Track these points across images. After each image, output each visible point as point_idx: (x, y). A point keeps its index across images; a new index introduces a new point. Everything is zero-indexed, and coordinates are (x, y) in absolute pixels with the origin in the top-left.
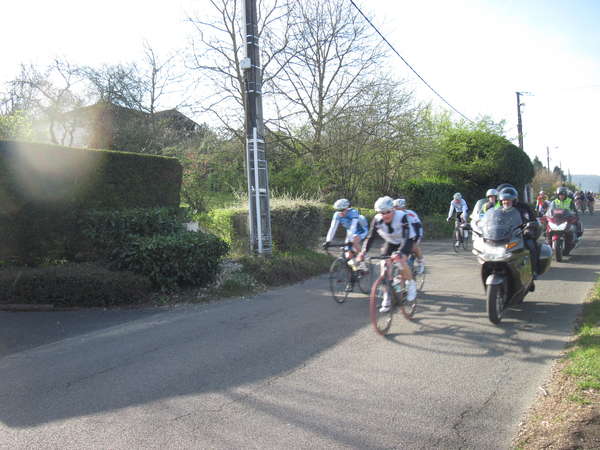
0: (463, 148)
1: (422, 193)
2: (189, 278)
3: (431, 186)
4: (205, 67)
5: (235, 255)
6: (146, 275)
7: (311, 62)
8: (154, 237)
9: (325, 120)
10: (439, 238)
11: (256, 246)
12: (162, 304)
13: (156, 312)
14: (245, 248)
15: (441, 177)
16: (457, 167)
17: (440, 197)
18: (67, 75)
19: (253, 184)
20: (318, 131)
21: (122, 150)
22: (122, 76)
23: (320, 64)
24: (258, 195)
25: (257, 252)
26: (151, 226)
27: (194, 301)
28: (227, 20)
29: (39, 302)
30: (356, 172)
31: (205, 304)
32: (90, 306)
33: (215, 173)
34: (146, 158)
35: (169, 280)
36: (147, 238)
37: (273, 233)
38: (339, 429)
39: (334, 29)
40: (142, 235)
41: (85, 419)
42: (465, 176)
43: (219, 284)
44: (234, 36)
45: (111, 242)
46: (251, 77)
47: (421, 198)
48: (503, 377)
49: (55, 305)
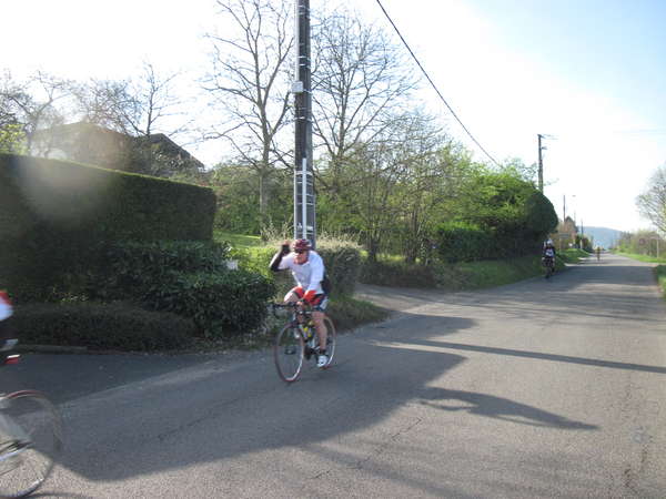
0: (492, 192)
1: (452, 238)
2: (235, 322)
3: (461, 232)
4: (223, 89)
7: (334, 90)
8: (198, 275)
10: (472, 289)
12: (207, 350)
13: (204, 360)
15: (468, 223)
16: (485, 212)
17: (468, 244)
18: (50, 89)
19: (300, 220)
21: (157, 175)
22: (115, 94)
23: (343, 93)
24: (305, 233)
27: (243, 348)
28: (250, 38)
29: (71, 343)
31: (256, 352)
32: (128, 350)
34: (179, 186)
35: (214, 323)
36: (191, 276)
40: (184, 272)
42: (491, 221)
43: (265, 329)
44: (256, 56)
45: (148, 278)
46: (303, 102)
47: (452, 245)
48: (642, 435)
49: (89, 348)
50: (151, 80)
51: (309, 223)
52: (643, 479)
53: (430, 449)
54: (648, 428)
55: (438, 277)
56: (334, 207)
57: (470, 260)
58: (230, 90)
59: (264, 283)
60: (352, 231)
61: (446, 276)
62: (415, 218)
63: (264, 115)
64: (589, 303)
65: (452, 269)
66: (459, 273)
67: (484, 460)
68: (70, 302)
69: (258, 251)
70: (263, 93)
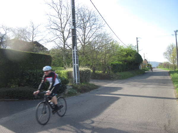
0: (125, 53)
1: (115, 66)
3: (117, 64)
9: (86, 45)
10: (121, 79)
11: (75, 81)
14: (72, 82)
15: (119, 62)
16: (124, 59)
17: (119, 67)
18: (6, 30)
19: (74, 63)
21: (35, 52)
23: (84, 28)
24: (76, 66)
25: (76, 83)
28: (59, 15)
29: (14, 98)
32: (30, 99)
39: (89, 18)
42: (125, 61)
43: (66, 92)
44: (61, 20)
45: (34, 80)
46: (74, 31)
47: (115, 68)
48: (168, 116)
49: (19, 99)
50: (33, 27)
51: (77, 63)
52: (169, 128)
53: (112, 122)
54: (170, 114)
55: (112, 76)
56: (83, 59)
57: (120, 72)
58: (54, 29)
59: (65, 80)
60: (88, 65)
61: (114, 76)
62: (105, 61)
63: (63, 35)
64: (152, 82)
65: (115, 74)
66: (117, 75)
67: (127, 125)
68: (14, 87)
69: (63, 72)
70: (63, 29)
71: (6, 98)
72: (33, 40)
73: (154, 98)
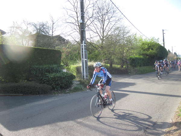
0: (146, 47)
1: (134, 60)
2: (63, 86)
3: (137, 58)
4: (68, 23)
5: (77, 79)
6: (51, 85)
7: (100, 21)
8: (53, 74)
9: (104, 38)
12: (55, 94)
13: (53, 96)
14: (80, 77)
15: (140, 56)
17: (139, 62)
18: (27, 25)
20: (102, 42)
22: (43, 25)
23: (103, 21)
25: (84, 78)
26: (52, 70)
27: (65, 93)
28: (75, 8)
29: (18, 93)
30: (114, 54)
31: (68, 94)
32: (34, 94)
33: (71, 54)
34: (50, 50)
35: (58, 87)
36: (51, 74)
37: (89, 72)
38: (109, 132)
39: (107, 11)
40: (49, 73)
41: (32, 129)
42: (147, 55)
43: (73, 88)
44: (77, 13)
45: (40, 75)
46: (82, 25)
47: (134, 62)
49: (23, 94)
51: (85, 58)
55: (129, 71)
61: (132, 71)
65: (134, 69)
66: (135, 70)
69: (73, 66)
71: (10, 93)
72: (52, 35)
73: (155, 95)
